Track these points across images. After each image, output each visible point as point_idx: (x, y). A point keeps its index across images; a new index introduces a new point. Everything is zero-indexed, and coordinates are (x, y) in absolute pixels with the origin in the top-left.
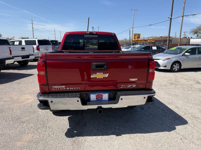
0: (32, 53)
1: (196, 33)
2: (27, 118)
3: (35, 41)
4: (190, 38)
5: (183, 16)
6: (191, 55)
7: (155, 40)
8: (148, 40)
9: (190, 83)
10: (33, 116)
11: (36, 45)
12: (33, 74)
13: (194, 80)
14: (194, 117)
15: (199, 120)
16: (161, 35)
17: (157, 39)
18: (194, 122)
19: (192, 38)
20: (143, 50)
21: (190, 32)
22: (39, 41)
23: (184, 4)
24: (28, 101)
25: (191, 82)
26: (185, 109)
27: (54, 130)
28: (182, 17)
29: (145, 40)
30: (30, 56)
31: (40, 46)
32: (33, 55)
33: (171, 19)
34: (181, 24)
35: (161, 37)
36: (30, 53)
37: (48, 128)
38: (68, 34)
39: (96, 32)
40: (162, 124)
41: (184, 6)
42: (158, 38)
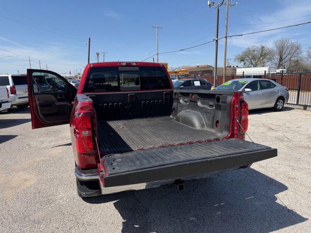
0: (5, 98)
1: (242, 60)
2: (41, 214)
3: (7, 77)
4: (235, 67)
5: (226, 37)
6: (252, 91)
7: (190, 72)
8: (179, 72)
9: (261, 131)
10: (50, 209)
11: (9, 84)
12: (14, 134)
13: (264, 125)
14: (289, 178)
15: (297, 181)
16: (197, 65)
17: (191, 70)
18: (292, 185)
19: (237, 66)
20: (182, 87)
21: (235, 60)
22: (14, 77)
23: (226, 21)
24: (28, 184)
25: (262, 129)
26: (272, 167)
27: (99, 227)
28: (225, 39)
29: (176, 72)
30: (3, 105)
31: (17, 87)
32: (7, 102)
33: (217, 41)
34: (224, 48)
35: (198, 66)
36: (2, 99)
37: (88, 225)
38: (92, 66)
39: (136, 63)
40: (254, 193)
41: (226, 23)
42: (193, 69)
